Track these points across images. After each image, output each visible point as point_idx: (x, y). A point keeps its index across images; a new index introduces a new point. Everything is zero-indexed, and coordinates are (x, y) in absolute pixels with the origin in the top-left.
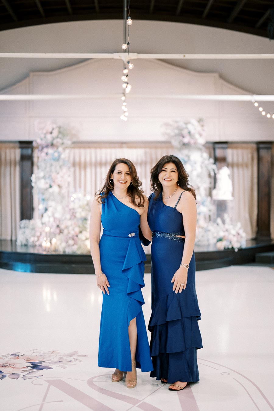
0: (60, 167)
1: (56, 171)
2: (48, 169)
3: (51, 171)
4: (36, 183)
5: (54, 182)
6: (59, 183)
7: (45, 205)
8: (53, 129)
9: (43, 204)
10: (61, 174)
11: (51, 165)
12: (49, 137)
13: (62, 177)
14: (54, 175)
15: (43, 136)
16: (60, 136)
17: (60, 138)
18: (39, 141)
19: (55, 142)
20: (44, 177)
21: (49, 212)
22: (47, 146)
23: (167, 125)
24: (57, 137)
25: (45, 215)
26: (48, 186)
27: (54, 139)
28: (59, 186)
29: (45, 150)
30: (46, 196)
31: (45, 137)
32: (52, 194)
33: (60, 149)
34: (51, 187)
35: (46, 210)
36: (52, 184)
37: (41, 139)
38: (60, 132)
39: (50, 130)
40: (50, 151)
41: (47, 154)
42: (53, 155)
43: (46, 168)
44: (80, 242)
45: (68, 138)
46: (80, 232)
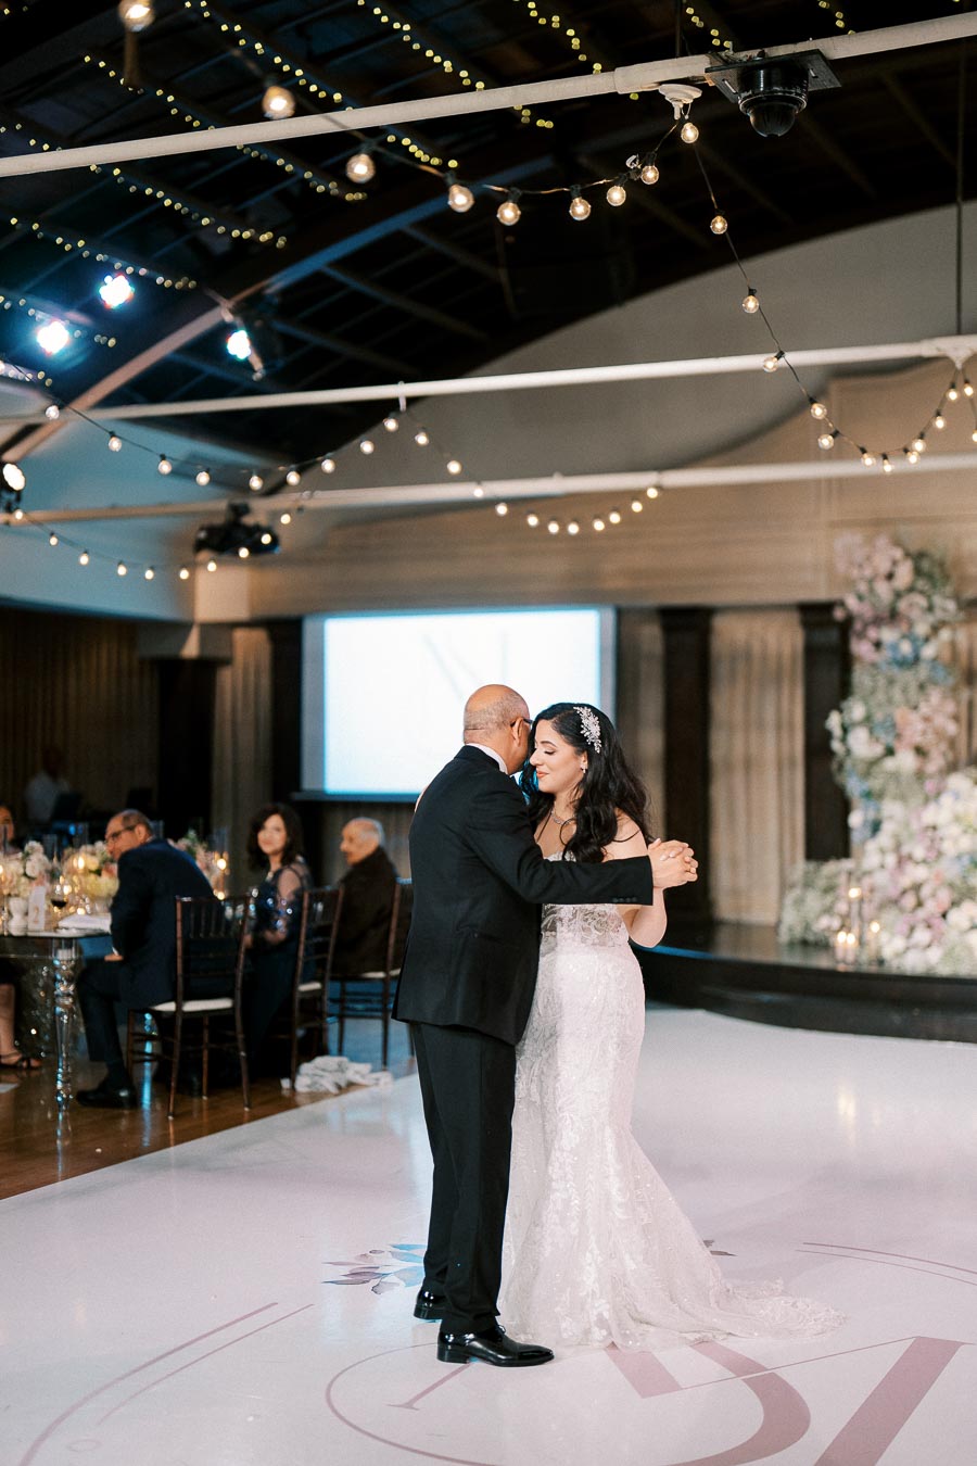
0: (922, 687)
1: (907, 702)
2: (880, 696)
3: (890, 701)
4: (844, 740)
5: (898, 736)
6: (918, 739)
7: (871, 815)
8: (895, 563)
9: (866, 809)
10: (924, 709)
11: (891, 682)
12: (884, 590)
13: (927, 719)
14: (900, 714)
15: (863, 587)
16: (921, 584)
17: (922, 592)
18: (852, 603)
19: (902, 605)
20: (868, 720)
21: (885, 838)
22: (878, 621)
24: (911, 589)
25: (871, 846)
26: (879, 750)
27: (898, 595)
28: (920, 751)
29: (872, 633)
30: (875, 784)
31: (872, 590)
32: (895, 776)
33: (920, 628)
34: (890, 752)
35: (876, 827)
36: (896, 745)
37: (860, 598)
38: (918, 572)
39: (885, 567)
40: (888, 635)
41: (878, 645)
42: (895, 647)
43: (873, 691)
44: (952, 936)
45: (949, 589)
46: (955, 904)
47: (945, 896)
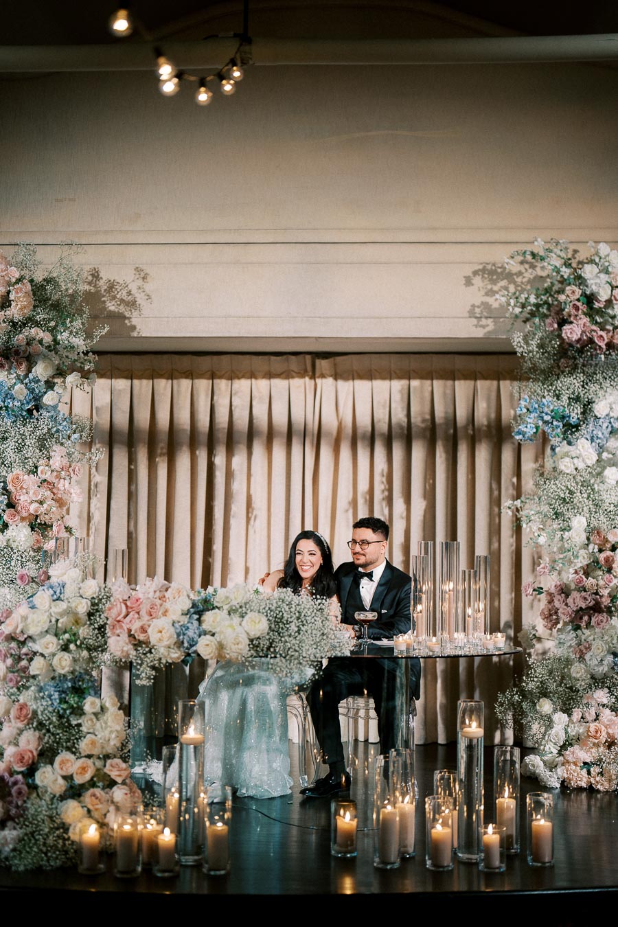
1: (23, 462)
14: (14, 476)
16: (43, 316)
17: (43, 325)
19: (19, 341)
23: (492, 273)
33: (41, 371)
44: (37, 807)
45: (78, 324)
46: (47, 755)
47: (30, 742)
